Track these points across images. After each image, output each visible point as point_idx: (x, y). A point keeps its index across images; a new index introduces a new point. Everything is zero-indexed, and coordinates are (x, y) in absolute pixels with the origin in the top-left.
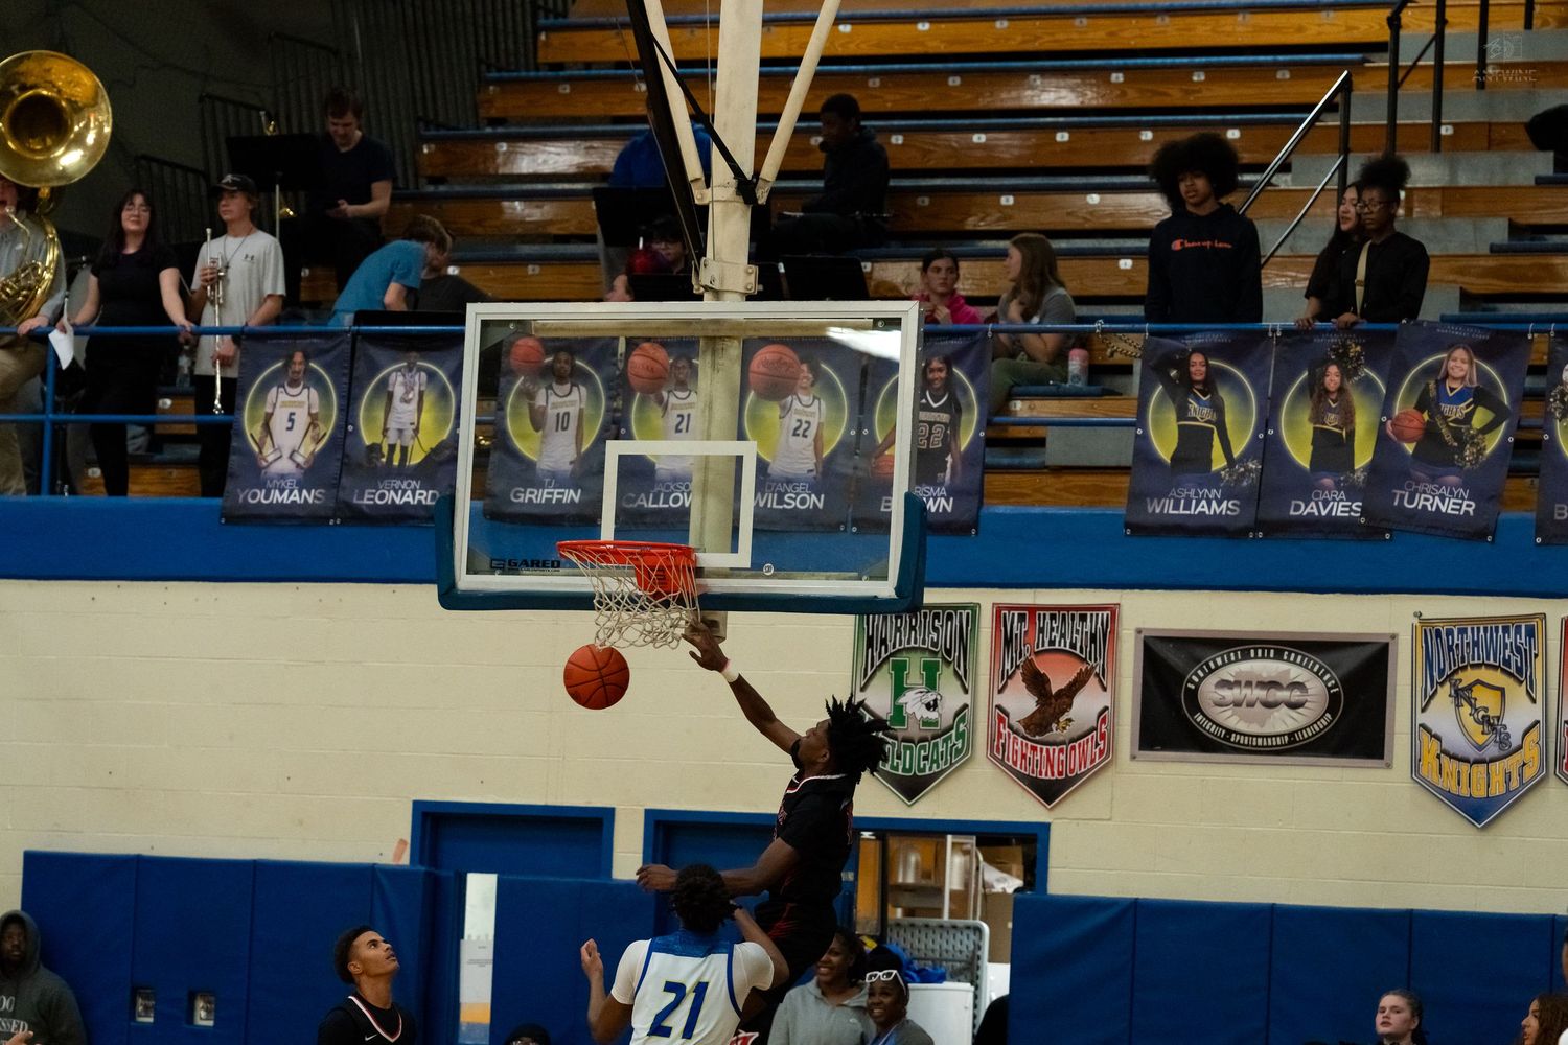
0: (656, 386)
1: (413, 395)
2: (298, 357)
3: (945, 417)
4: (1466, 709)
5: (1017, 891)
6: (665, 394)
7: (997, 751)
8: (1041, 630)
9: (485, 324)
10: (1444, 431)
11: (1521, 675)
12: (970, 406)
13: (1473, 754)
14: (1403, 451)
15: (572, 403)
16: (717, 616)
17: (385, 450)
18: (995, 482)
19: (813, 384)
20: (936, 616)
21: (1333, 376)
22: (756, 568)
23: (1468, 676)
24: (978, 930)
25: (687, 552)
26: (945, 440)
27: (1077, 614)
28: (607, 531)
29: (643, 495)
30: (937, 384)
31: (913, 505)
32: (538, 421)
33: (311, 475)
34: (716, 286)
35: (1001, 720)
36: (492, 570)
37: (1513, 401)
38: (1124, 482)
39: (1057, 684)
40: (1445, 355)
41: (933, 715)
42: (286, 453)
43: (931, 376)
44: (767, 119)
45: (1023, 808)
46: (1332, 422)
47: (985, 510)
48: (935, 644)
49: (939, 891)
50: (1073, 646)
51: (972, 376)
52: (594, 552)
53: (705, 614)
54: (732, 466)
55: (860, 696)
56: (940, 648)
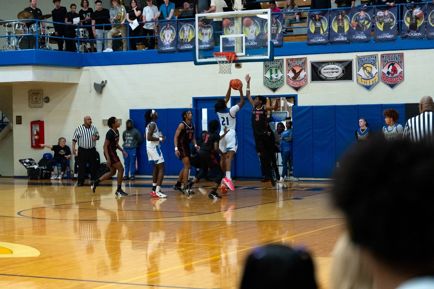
0: (228, 26)
1: (188, 30)
2: (168, 25)
3: (276, 28)
4: (365, 71)
5: (293, 106)
6: (229, 27)
7: (288, 83)
8: (294, 62)
9: (199, 17)
10: (360, 25)
11: (374, 64)
12: (280, 26)
13: (367, 78)
14: (354, 29)
16: (240, 63)
17: (184, 39)
18: (285, 38)
19: (254, 24)
20: (277, 61)
21: (340, 17)
22: (246, 55)
23: (365, 65)
24: (287, 113)
25: (235, 53)
26: (276, 32)
27: (300, 59)
28: (221, 51)
29: (227, 44)
31: (272, 43)
33: (172, 44)
34: (237, 8)
35: (288, 78)
36: (202, 58)
37: (371, 19)
38: (306, 37)
39: (297, 71)
40: (359, 12)
41: (277, 78)
42: (168, 41)
43: (273, 21)
45: (293, 92)
46: (341, 24)
47: (283, 43)
48: (277, 66)
50: (300, 65)
51: (280, 21)
52: (219, 54)
53: (238, 63)
54: (241, 38)
55: (265, 75)
56: (278, 66)
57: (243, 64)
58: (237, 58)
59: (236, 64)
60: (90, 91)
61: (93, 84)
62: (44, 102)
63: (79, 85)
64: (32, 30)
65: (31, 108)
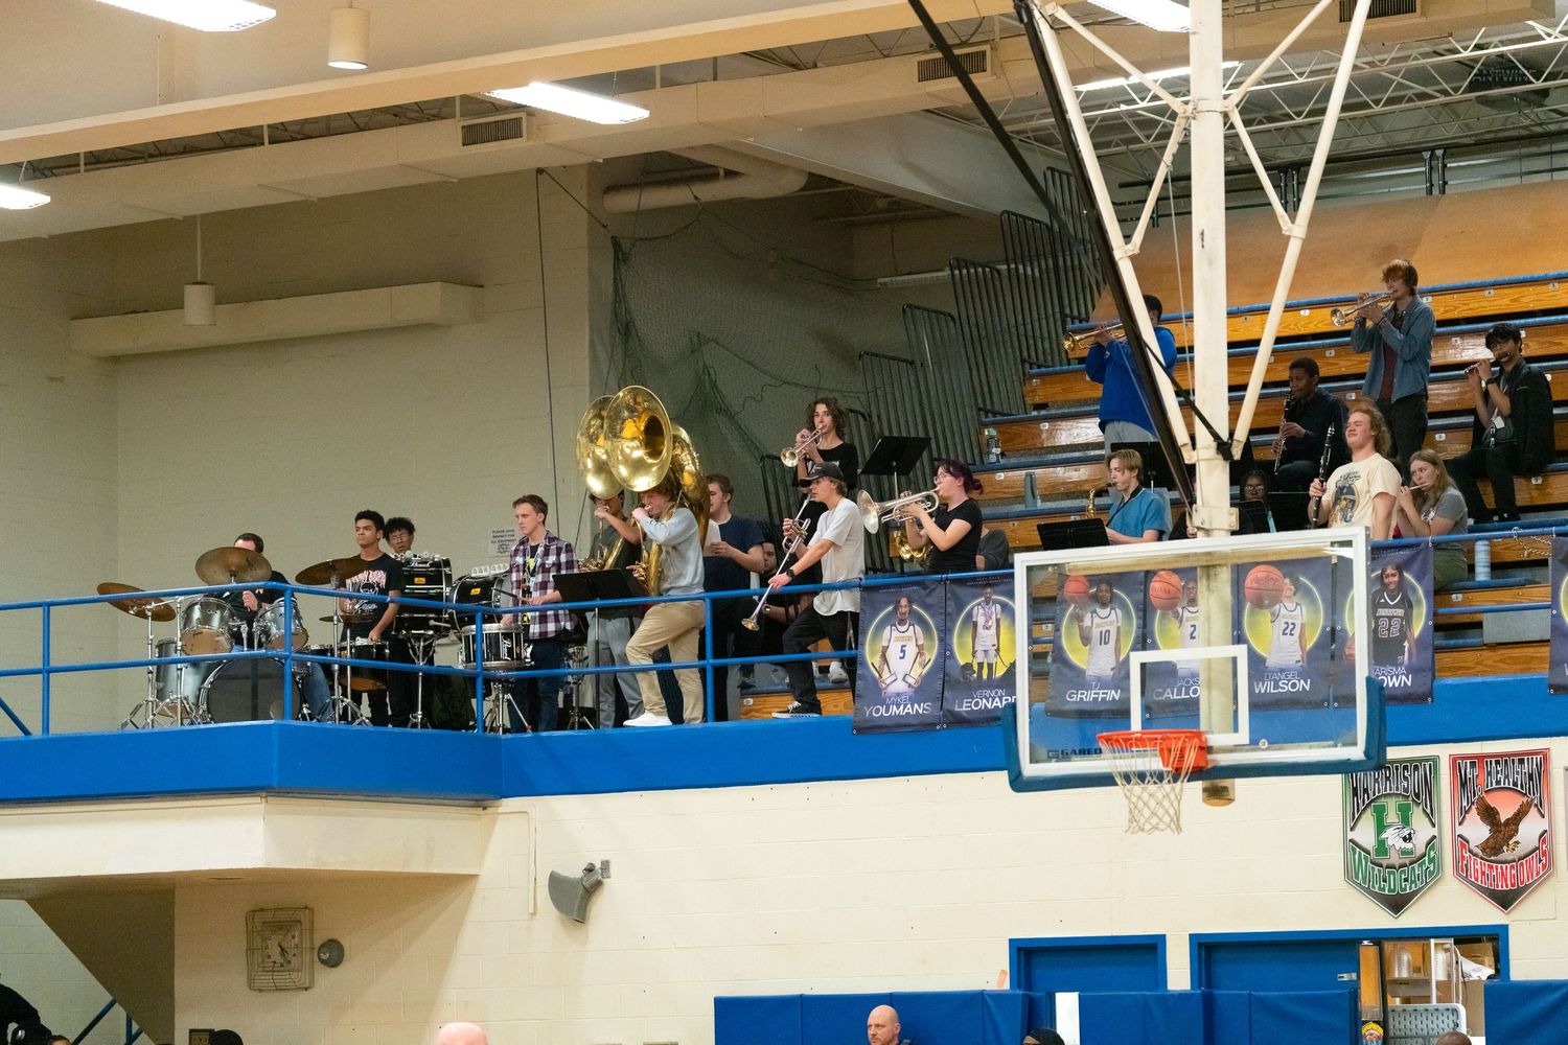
0: (1170, 606)
1: (992, 623)
2: (904, 602)
3: (1400, 612)
5: (1489, 978)
6: (1180, 610)
7: (1462, 871)
8: (1489, 774)
9: (1030, 569)
12: (1419, 602)
15: (1111, 623)
16: (1226, 783)
17: (976, 668)
18: (1446, 659)
19: (1294, 594)
20: (1406, 768)
22: (1254, 742)
24: (1455, 1011)
25: (1199, 735)
26: (1400, 631)
27: (1516, 759)
28: (1136, 723)
29: (1169, 690)
30: (1392, 587)
31: (1373, 685)
32: (1086, 640)
33: (920, 692)
34: (1206, 526)
35: (1463, 846)
36: (1049, 759)
38: (1545, 651)
39: (1505, 815)
41: (1409, 846)
42: (900, 677)
43: (1386, 581)
44: (1237, 389)
45: (1486, 914)
47: (1436, 684)
48: (1406, 790)
49: (1427, 982)
50: (1515, 784)
51: (1419, 578)
52: (1126, 741)
53: (1216, 780)
54: (1230, 665)
55: (1351, 835)
56: (1411, 793)
57: (1240, 785)
58: (1210, 757)
59: (1207, 783)
60: (532, 911)
61: (544, 881)
62: (318, 965)
63: (481, 884)
64: (266, 632)
65: (260, 990)
